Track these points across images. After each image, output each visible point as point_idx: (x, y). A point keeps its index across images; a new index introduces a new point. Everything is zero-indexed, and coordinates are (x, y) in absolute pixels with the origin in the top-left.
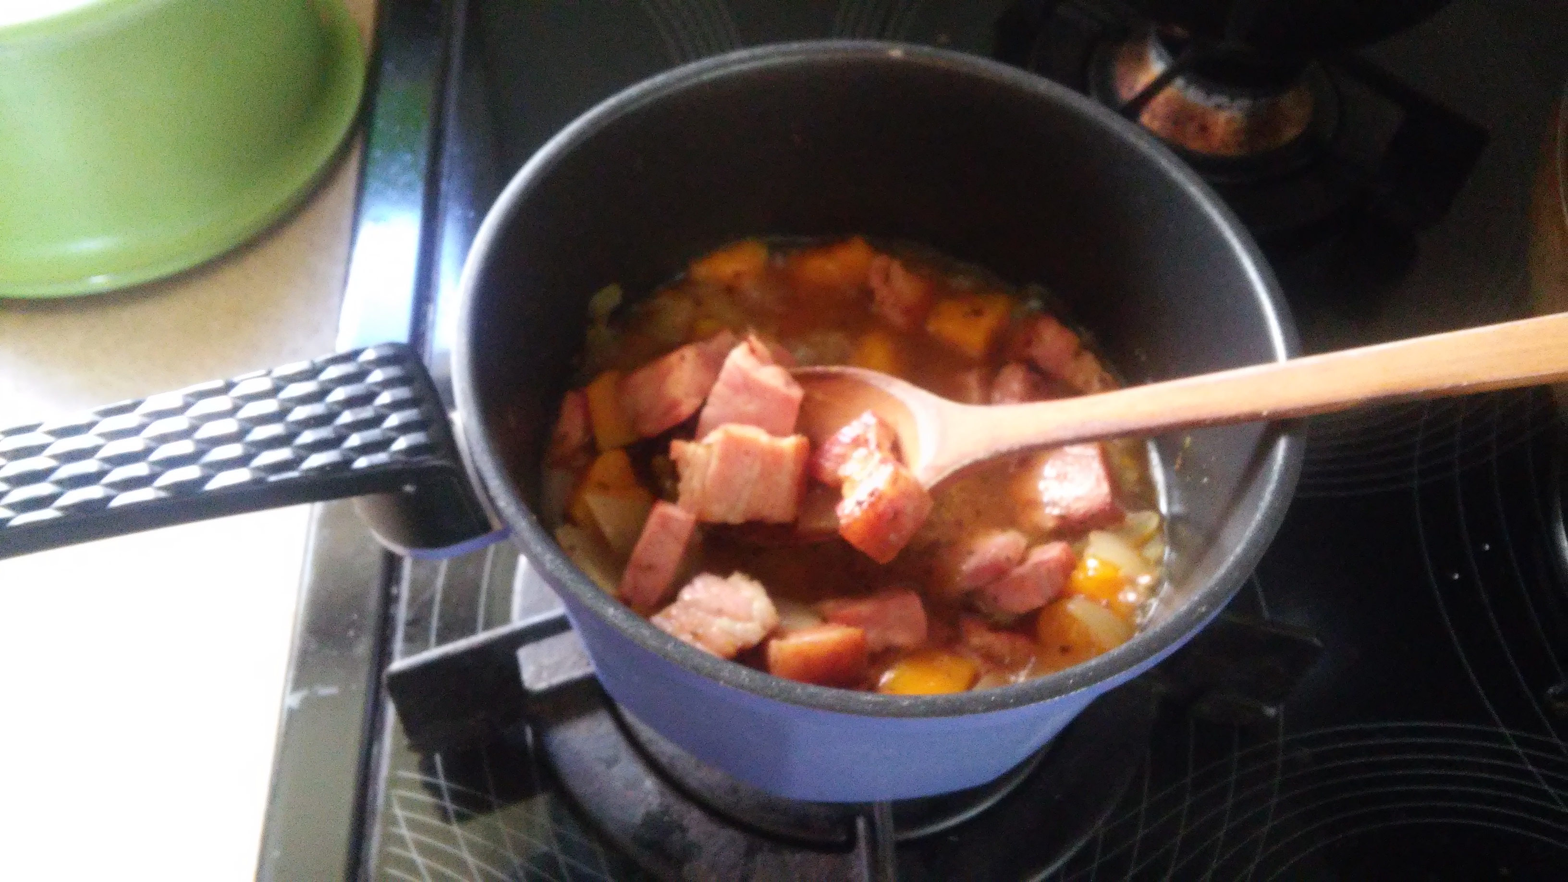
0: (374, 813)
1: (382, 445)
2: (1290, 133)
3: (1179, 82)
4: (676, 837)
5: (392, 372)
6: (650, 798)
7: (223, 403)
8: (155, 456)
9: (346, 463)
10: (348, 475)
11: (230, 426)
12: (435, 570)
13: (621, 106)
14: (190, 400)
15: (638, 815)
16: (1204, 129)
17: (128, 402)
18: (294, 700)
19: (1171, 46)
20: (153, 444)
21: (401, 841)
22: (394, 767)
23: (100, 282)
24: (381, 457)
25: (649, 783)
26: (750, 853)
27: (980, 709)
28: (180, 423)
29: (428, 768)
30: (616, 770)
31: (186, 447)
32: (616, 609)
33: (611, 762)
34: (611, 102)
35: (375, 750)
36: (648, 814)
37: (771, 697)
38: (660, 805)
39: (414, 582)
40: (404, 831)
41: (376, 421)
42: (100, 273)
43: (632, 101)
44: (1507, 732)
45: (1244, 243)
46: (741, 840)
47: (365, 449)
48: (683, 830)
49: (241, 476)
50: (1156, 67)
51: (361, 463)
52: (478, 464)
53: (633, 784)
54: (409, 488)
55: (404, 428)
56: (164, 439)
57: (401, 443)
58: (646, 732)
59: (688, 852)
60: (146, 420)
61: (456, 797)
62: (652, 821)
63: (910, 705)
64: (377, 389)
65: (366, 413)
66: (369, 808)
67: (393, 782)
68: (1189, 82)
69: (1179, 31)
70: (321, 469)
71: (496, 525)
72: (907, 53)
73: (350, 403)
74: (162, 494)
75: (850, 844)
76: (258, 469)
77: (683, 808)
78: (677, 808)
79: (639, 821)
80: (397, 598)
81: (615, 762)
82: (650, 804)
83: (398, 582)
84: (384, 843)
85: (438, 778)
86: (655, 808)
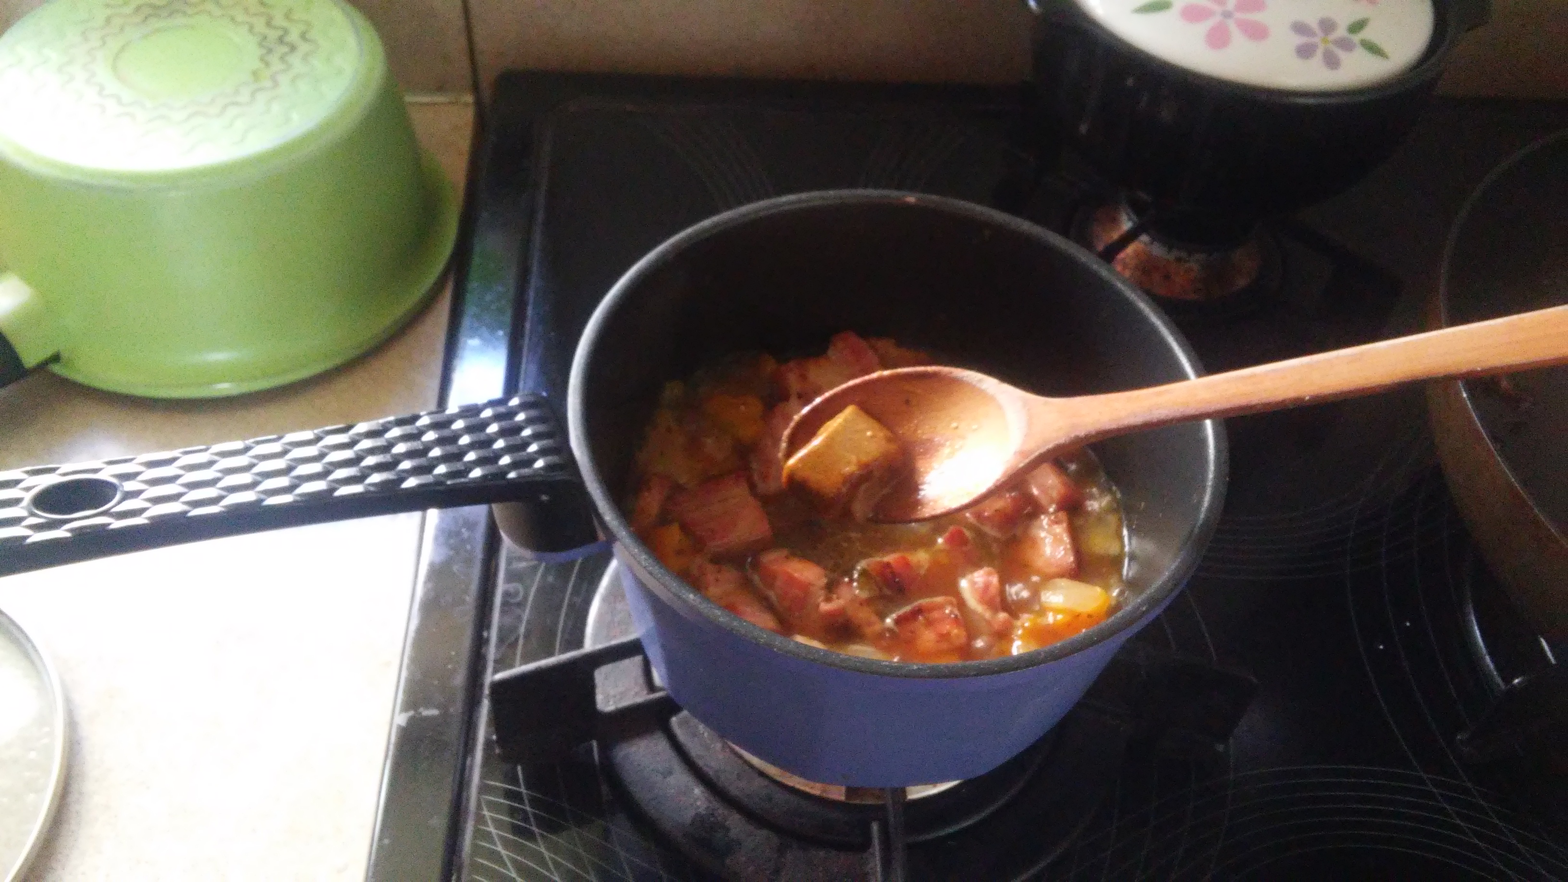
1: (527, 464)
2: (1242, 282)
3: (1144, 238)
4: (721, 834)
5: (533, 413)
6: (699, 803)
7: (410, 429)
9: (500, 475)
10: (503, 482)
11: (412, 446)
12: (519, 618)
13: (697, 234)
14: (388, 426)
15: (688, 816)
16: (1167, 277)
18: (401, 719)
19: (1137, 208)
21: (488, 836)
22: (483, 777)
23: (224, 388)
24: (526, 471)
25: (698, 791)
26: (781, 851)
29: (511, 779)
30: (671, 780)
31: (383, 459)
33: (666, 774)
34: (689, 230)
35: (468, 762)
36: (697, 815)
38: (708, 808)
39: (501, 629)
40: (492, 829)
41: (523, 446)
42: (227, 381)
43: (705, 230)
44: (1425, 776)
46: (775, 840)
47: (515, 466)
48: (728, 830)
49: (423, 481)
50: (1126, 225)
51: (512, 475)
53: (685, 792)
54: (544, 498)
55: (542, 453)
57: (540, 463)
59: (731, 847)
61: (535, 803)
62: (700, 820)
64: (523, 424)
65: (513, 441)
66: (463, 807)
67: (482, 789)
68: (1154, 239)
69: (1143, 196)
70: (481, 479)
72: (918, 200)
73: (502, 434)
75: (866, 845)
77: (726, 812)
78: (720, 811)
79: (689, 821)
80: (487, 641)
81: (670, 773)
82: (698, 807)
83: (488, 627)
84: (475, 837)
85: (519, 787)
86: (702, 810)
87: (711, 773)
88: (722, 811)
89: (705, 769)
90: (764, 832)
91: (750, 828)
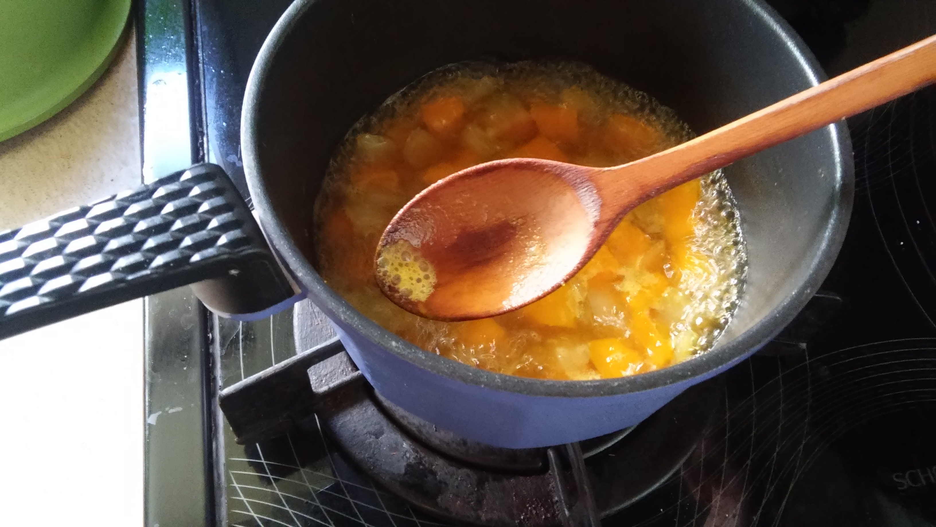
0: (219, 488)
1: (211, 242)
4: (430, 478)
5: (207, 186)
6: (408, 455)
7: (81, 224)
8: (36, 271)
9: (185, 259)
10: (188, 267)
11: (89, 241)
14: (56, 224)
15: (401, 467)
17: (8, 231)
18: (152, 419)
20: (32, 262)
21: (241, 505)
22: (228, 455)
24: (210, 252)
25: (406, 445)
26: (480, 483)
27: (668, 382)
28: (50, 243)
29: (251, 453)
30: (383, 438)
31: (58, 261)
32: (397, 342)
33: (378, 434)
35: (214, 444)
36: (409, 465)
37: (520, 392)
38: (416, 458)
40: (243, 498)
41: (203, 224)
45: (788, 32)
46: (474, 477)
47: (197, 247)
48: (434, 473)
49: (105, 278)
51: (196, 258)
52: (277, 247)
53: (395, 448)
54: (233, 272)
55: (224, 228)
56: (41, 256)
57: (223, 240)
58: (399, 412)
59: (440, 487)
60: (23, 244)
61: (274, 470)
62: (411, 469)
63: (619, 385)
64: (198, 200)
65: (193, 219)
66: (216, 485)
67: (229, 465)
70: (166, 265)
71: (297, 290)
73: (179, 213)
74: (46, 300)
75: (546, 467)
76: (118, 271)
77: (431, 459)
78: (426, 459)
79: (403, 471)
80: (213, 340)
81: (381, 433)
82: (408, 459)
83: (212, 329)
84: (229, 508)
85: (260, 459)
86: (412, 461)
87: (414, 429)
88: (427, 459)
89: (410, 426)
90: (464, 471)
91: (452, 469)
